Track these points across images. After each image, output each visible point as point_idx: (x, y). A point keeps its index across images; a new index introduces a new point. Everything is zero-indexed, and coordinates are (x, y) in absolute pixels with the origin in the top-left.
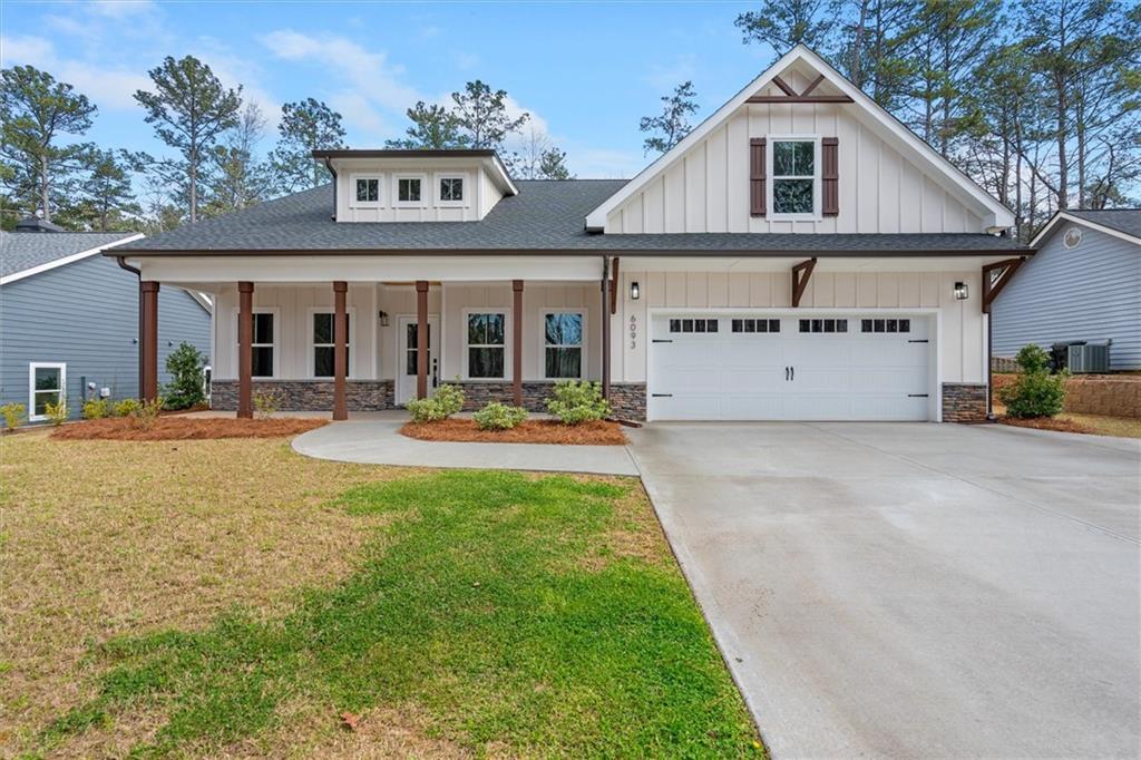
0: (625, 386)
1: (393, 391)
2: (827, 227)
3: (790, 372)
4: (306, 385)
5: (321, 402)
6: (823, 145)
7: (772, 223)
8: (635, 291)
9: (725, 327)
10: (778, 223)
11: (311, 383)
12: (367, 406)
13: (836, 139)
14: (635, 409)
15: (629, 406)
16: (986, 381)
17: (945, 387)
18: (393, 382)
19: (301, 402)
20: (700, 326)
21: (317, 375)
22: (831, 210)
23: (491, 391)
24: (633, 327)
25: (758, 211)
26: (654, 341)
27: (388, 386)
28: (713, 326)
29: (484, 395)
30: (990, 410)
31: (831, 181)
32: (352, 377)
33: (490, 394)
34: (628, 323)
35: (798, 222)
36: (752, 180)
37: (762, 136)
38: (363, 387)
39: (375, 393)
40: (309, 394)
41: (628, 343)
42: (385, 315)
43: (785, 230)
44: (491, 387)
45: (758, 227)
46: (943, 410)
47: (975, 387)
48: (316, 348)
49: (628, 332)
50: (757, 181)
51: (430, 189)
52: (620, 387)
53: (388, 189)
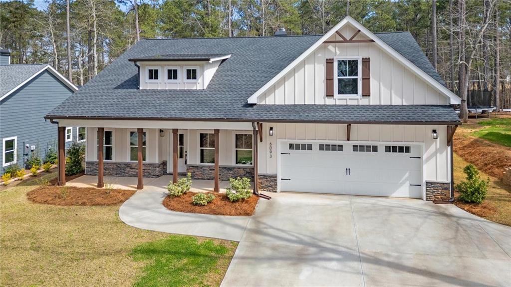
0: (267, 176)
1: (166, 166)
2: (364, 102)
3: (348, 171)
4: (127, 165)
5: (133, 173)
6: (363, 62)
7: (337, 100)
8: (271, 132)
9: (316, 148)
10: (339, 99)
11: (129, 164)
12: (153, 175)
13: (369, 58)
14: (271, 187)
15: (269, 185)
16: (449, 181)
17: (427, 183)
18: (166, 161)
19: (124, 172)
20: (304, 147)
21: (131, 160)
22: (366, 94)
23: (210, 170)
24: (271, 148)
25: (329, 94)
26: (282, 154)
27: (164, 164)
28: (310, 147)
29: (207, 172)
30: (453, 195)
31: (366, 79)
32: (147, 161)
33: (210, 172)
34: (268, 146)
35: (350, 99)
36: (327, 79)
37: (331, 58)
38: (152, 166)
39: (158, 169)
40: (128, 169)
41: (268, 155)
42: (162, 131)
43: (343, 103)
44: (210, 168)
45: (329, 102)
46: (427, 194)
47: (443, 184)
48: (131, 147)
49: (268, 150)
50: (329, 79)
51: (182, 74)
52: (265, 176)
53: (163, 74)
